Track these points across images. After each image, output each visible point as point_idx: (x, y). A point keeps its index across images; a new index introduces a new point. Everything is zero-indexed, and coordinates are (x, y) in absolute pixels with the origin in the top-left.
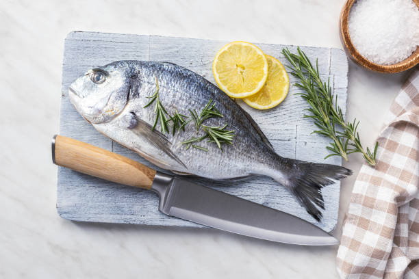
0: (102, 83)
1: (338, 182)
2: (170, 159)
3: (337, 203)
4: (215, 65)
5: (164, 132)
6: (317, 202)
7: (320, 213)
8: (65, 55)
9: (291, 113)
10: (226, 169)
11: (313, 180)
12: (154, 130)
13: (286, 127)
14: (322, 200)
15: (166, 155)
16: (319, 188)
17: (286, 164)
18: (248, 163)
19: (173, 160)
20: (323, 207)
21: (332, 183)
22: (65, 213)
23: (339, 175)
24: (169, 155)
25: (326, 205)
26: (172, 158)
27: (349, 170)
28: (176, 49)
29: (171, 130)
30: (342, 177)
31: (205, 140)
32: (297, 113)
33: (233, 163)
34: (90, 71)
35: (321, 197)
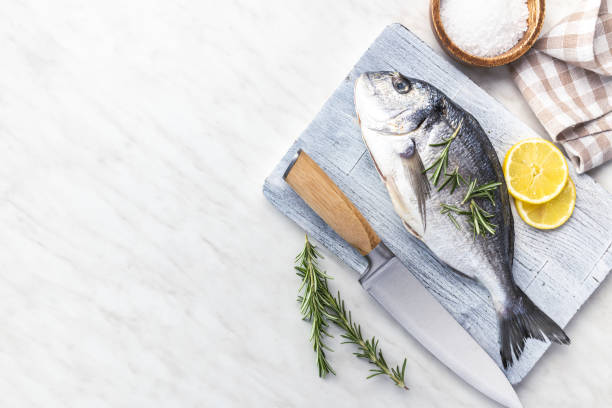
0: (402, 93)
1: (549, 343)
2: (417, 211)
3: (534, 362)
4: (513, 150)
5: (432, 183)
6: (515, 348)
7: (511, 361)
8: (377, 40)
9: (551, 245)
10: (460, 257)
11: (527, 325)
12: (424, 174)
13: (535, 255)
14: (522, 349)
15: (417, 205)
16: (527, 336)
17: (515, 292)
18: (485, 266)
19: (419, 215)
20: (518, 358)
21: (542, 340)
22: (270, 191)
23: (555, 336)
24: (420, 207)
25: (522, 357)
26: (421, 211)
27: (568, 339)
28: (485, 109)
29: (441, 184)
30: (556, 341)
31: (463, 216)
32: (556, 250)
33: (471, 256)
34: (396, 75)
35: (523, 345)
